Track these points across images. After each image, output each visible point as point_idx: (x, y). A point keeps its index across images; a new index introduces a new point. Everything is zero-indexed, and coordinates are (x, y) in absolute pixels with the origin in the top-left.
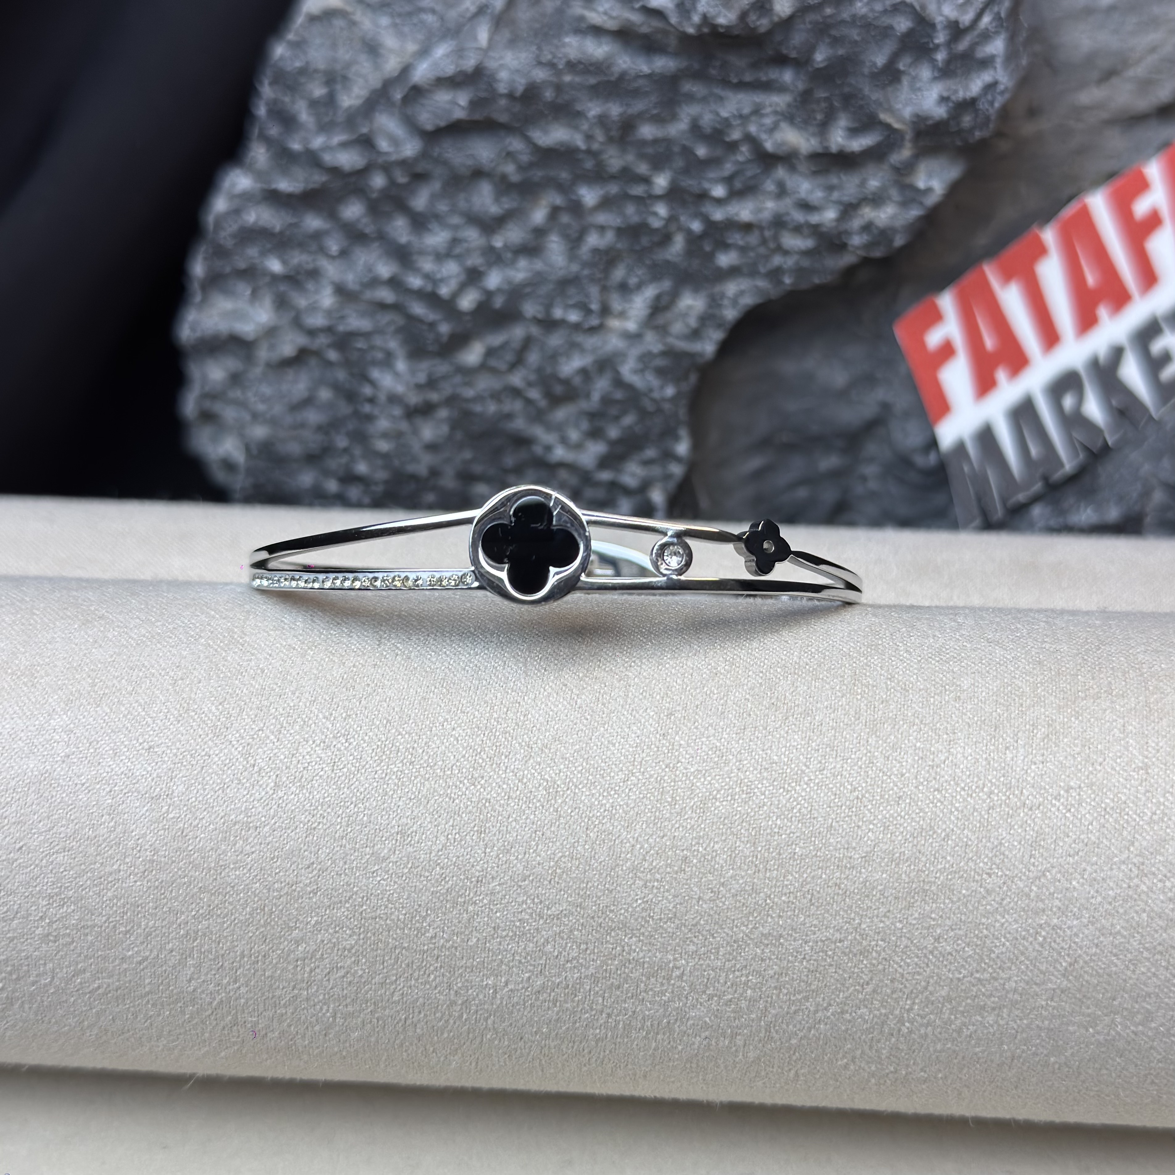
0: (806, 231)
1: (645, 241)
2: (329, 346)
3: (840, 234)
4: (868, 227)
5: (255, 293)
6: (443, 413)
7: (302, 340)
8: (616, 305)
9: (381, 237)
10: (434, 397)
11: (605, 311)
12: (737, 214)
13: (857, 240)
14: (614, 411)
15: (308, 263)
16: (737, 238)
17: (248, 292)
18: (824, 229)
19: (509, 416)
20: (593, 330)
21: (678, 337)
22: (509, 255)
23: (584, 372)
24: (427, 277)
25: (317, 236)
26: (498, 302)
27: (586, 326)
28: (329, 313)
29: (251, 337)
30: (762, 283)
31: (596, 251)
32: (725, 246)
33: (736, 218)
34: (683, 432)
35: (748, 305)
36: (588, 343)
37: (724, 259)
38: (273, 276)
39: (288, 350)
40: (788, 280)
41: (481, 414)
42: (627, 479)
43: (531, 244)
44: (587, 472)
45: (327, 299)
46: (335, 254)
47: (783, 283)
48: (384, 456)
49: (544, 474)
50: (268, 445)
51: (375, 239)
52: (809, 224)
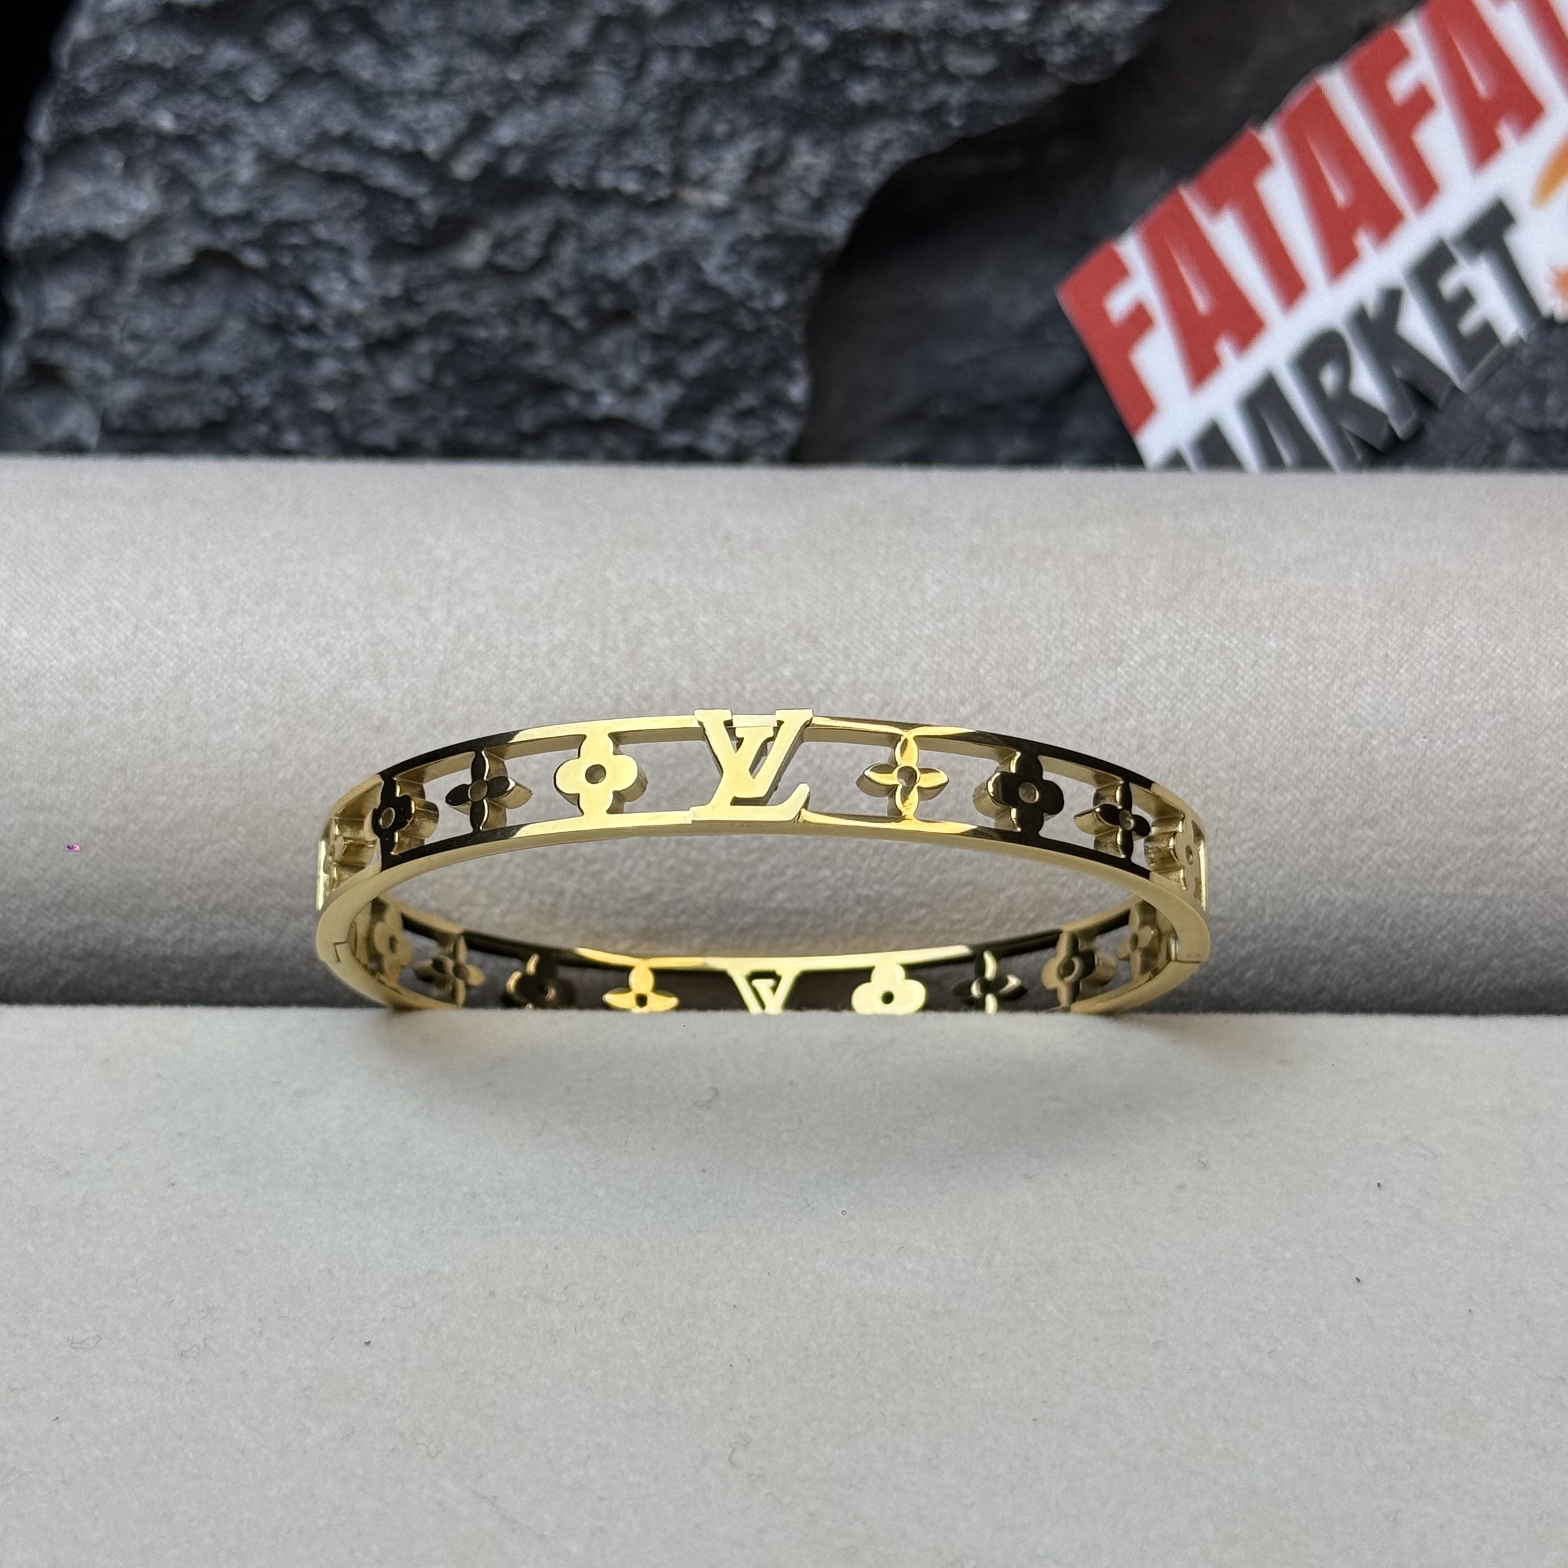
0: (983, 41)
1: (741, 68)
2: (249, 243)
3: (1034, 46)
4: (1074, 35)
5: (130, 166)
6: (423, 346)
7: (202, 238)
8: (698, 166)
9: (334, 75)
10: (412, 319)
11: (679, 176)
12: (879, 20)
13: (1059, 56)
14: (693, 332)
15: (215, 115)
16: (877, 57)
17: (120, 165)
18: (1011, 39)
19: (529, 347)
20: (659, 206)
21: (791, 215)
22: (532, 93)
24: (406, 129)
25: (229, 75)
26: (515, 165)
27: (650, 199)
28: (247, 190)
29: (121, 235)
30: (915, 128)
31: (666, 85)
32: (861, 71)
33: (879, 25)
34: (798, 364)
35: (896, 163)
36: (652, 225)
37: (860, 92)
38: (161, 137)
39: (179, 255)
40: (955, 122)
41: (484, 344)
42: (711, 444)
43: (567, 77)
44: (649, 431)
45: (246, 171)
46: (261, 100)
47: (948, 126)
48: (329, 418)
49: (582, 440)
50: (141, 409)
51: (323, 76)
52: (986, 31)
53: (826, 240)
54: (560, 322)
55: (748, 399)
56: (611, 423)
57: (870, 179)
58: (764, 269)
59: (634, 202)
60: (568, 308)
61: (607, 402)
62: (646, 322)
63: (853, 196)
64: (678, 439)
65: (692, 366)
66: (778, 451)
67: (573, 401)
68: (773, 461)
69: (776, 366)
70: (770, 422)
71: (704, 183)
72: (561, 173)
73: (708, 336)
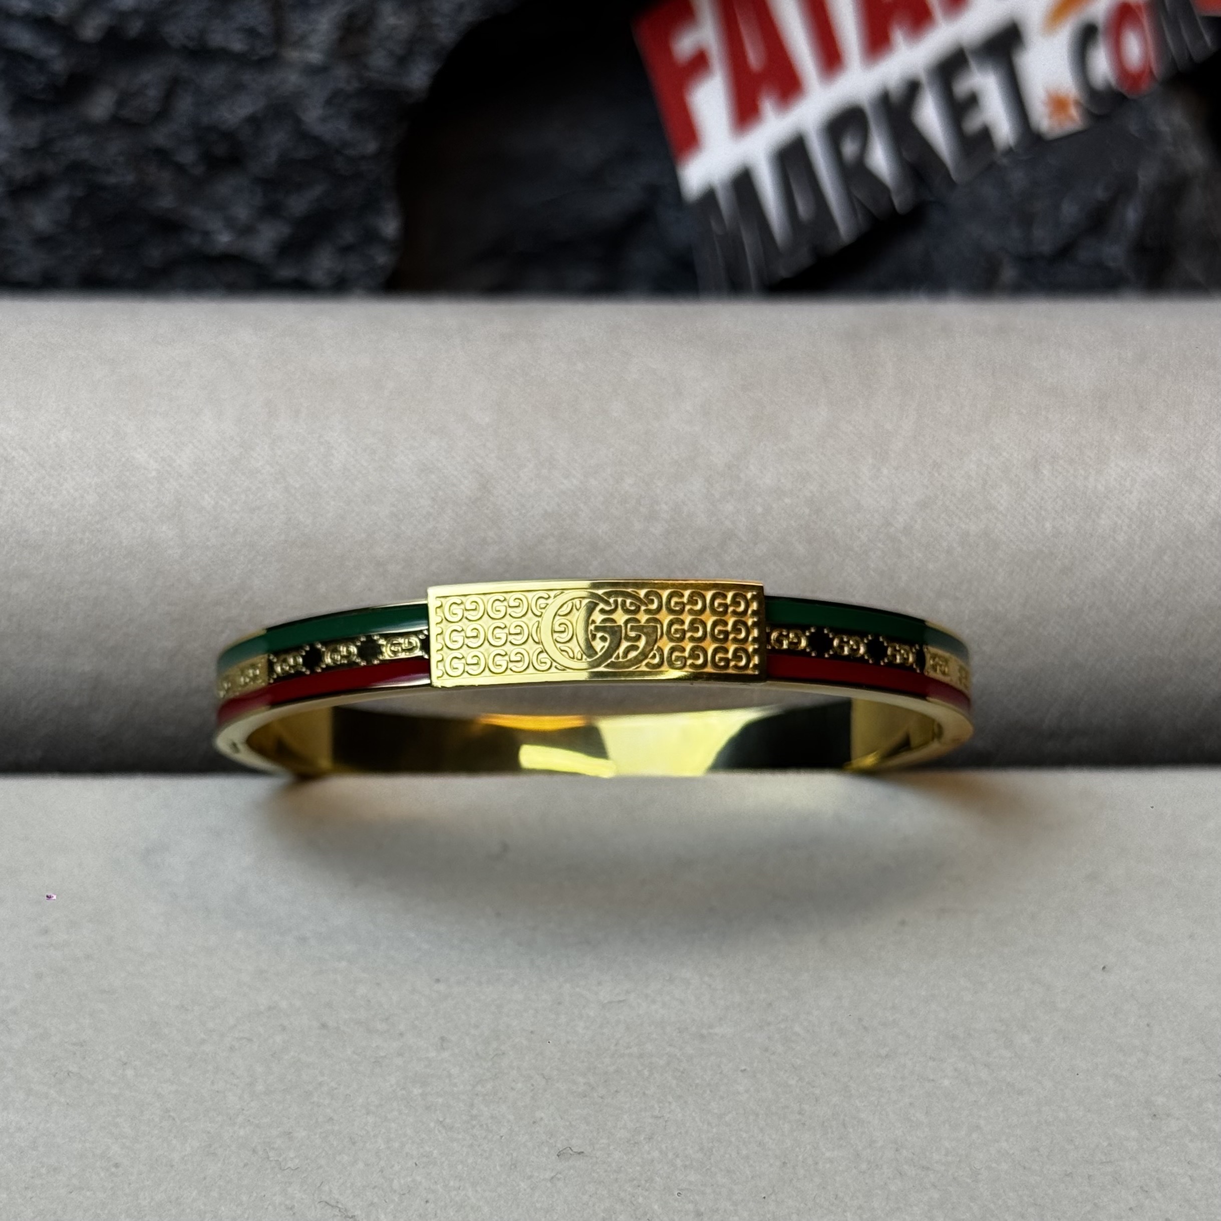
8: (296, 27)
10: (50, 167)
11: (279, 36)
14: (297, 176)
19: (152, 191)
20: (264, 63)
23: (254, 121)
26: (135, 28)
27: (255, 57)
35: (469, 23)
36: (257, 81)
41: (114, 189)
42: (316, 275)
44: (262, 266)
49: (203, 273)
53: (409, 93)
54: (181, 169)
55: (348, 236)
56: (228, 258)
57: (446, 37)
58: (358, 118)
59: (241, 60)
60: (188, 156)
61: (224, 240)
62: (255, 167)
63: (431, 53)
64: (288, 272)
65: (297, 206)
66: (377, 280)
67: (193, 240)
69: (371, 206)
70: (367, 256)
71: (301, 42)
72: (174, 34)
73: (310, 181)
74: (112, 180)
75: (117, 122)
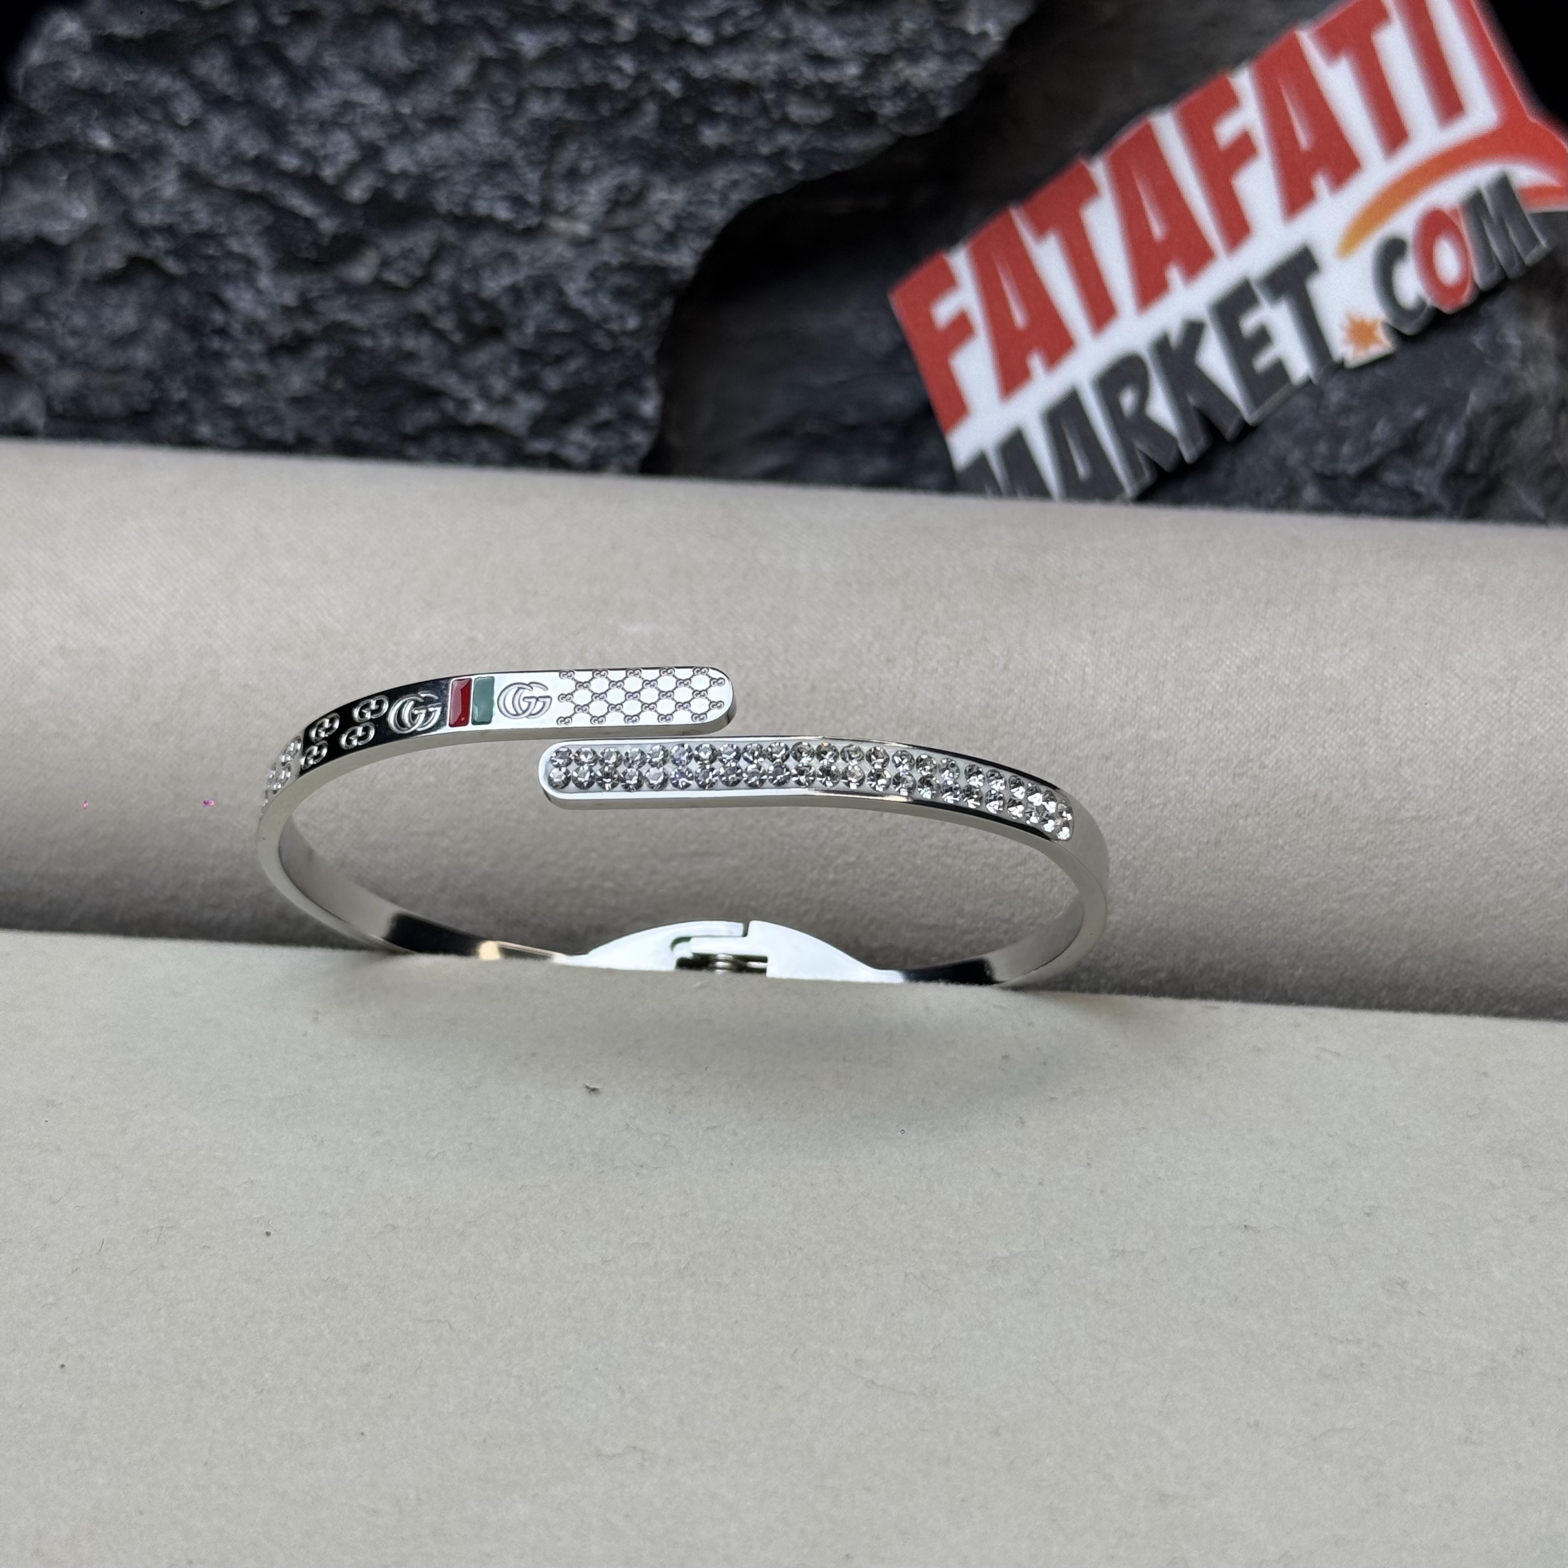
0: (821, 94)
1: (605, 110)
2: (169, 252)
3: (864, 98)
4: (901, 90)
5: (72, 177)
6: (320, 352)
7: (133, 246)
8: (561, 198)
9: (250, 102)
10: (308, 326)
11: (547, 207)
12: (727, 71)
13: (888, 109)
14: (556, 349)
15: (146, 136)
16: (725, 105)
17: (64, 178)
18: (845, 92)
19: (411, 356)
20: (529, 233)
21: (644, 245)
22: (420, 126)
23: (515, 291)
24: (307, 154)
25: (163, 100)
26: (400, 192)
27: (521, 226)
28: (170, 205)
29: (63, 240)
30: (760, 170)
31: (536, 123)
32: (711, 117)
33: (725, 75)
34: (650, 383)
35: (742, 201)
36: (523, 251)
37: (711, 136)
38: (100, 154)
39: (114, 261)
40: (796, 166)
41: (371, 351)
42: (571, 452)
43: (451, 112)
44: (516, 439)
45: (170, 187)
46: (186, 124)
47: (788, 170)
48: (236, 413)
49: (456, 444)
50: (77, 399)
51: (240, 104)
52: (822, 83)
53: (676, 270)
54: (440, 335)
55: (605, 413)
56: (482, 429)
57: (717, 216)
58: (620, 294)
59: (506, 229)
60: (446, 323)
61: (479, 410)
62: (515, 338)
63: (703, 231)
64: (541, 446)
65: (553, 380)
66: (632, 461)
67: (450, 407)
68: (627, 471)
69: (631, 384)
70: (624, 435)
71: (569, 214)
72: (443, 200)
73: (570, 354)
74: (368, 342)
75: (380, 285)
